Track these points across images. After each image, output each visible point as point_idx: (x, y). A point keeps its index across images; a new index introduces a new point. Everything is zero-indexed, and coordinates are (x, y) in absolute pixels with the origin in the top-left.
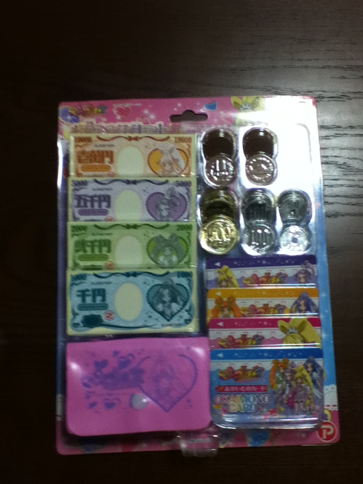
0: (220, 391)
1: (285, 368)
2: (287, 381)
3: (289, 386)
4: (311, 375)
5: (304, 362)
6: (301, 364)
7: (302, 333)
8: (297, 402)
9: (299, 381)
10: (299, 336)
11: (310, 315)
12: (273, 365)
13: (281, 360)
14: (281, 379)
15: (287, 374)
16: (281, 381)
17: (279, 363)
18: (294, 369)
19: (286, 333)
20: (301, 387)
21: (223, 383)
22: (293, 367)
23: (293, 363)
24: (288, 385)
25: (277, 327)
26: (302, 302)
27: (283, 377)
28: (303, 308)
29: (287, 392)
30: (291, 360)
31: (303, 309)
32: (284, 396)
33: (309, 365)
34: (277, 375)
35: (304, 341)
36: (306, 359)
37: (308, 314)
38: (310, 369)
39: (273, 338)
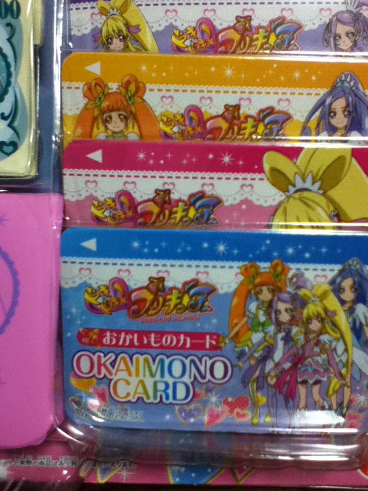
0: (90, 344)
1: (276, 290)
2: (279, 324)
3: (282, 339)
4: (351, 311)
5: (331, 275)
6: (323, 279)
7: (332, 193)
8: (304, 382)
9: (315, 325)
10: (322, 201)
11: (359, 142)
12: (241, 278)
13: (264, 266)
14: (262, 318)
15: (281, 306)
16: (263, 325)
17: (258, 274)
18: (302, 292)
19: (285, 191)
20: (318, 343)
21: (97, 322)
22: (299, 287)
23: (299, 275)
24: (280, 335)
25: (261, 170)
26: (339, 105)
27: (268, 315)
28: (340, 120)
29: (278, 355)
30: (294, 268)
31: (340, 126)
32: (269, 365)
33: (347, 283)
34: (253, 306)
35: (338, 215)
36: (337, 267)
37: (355, 137)
38: (348, 295)
39: (246, 201)
